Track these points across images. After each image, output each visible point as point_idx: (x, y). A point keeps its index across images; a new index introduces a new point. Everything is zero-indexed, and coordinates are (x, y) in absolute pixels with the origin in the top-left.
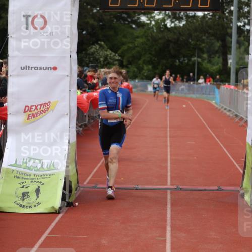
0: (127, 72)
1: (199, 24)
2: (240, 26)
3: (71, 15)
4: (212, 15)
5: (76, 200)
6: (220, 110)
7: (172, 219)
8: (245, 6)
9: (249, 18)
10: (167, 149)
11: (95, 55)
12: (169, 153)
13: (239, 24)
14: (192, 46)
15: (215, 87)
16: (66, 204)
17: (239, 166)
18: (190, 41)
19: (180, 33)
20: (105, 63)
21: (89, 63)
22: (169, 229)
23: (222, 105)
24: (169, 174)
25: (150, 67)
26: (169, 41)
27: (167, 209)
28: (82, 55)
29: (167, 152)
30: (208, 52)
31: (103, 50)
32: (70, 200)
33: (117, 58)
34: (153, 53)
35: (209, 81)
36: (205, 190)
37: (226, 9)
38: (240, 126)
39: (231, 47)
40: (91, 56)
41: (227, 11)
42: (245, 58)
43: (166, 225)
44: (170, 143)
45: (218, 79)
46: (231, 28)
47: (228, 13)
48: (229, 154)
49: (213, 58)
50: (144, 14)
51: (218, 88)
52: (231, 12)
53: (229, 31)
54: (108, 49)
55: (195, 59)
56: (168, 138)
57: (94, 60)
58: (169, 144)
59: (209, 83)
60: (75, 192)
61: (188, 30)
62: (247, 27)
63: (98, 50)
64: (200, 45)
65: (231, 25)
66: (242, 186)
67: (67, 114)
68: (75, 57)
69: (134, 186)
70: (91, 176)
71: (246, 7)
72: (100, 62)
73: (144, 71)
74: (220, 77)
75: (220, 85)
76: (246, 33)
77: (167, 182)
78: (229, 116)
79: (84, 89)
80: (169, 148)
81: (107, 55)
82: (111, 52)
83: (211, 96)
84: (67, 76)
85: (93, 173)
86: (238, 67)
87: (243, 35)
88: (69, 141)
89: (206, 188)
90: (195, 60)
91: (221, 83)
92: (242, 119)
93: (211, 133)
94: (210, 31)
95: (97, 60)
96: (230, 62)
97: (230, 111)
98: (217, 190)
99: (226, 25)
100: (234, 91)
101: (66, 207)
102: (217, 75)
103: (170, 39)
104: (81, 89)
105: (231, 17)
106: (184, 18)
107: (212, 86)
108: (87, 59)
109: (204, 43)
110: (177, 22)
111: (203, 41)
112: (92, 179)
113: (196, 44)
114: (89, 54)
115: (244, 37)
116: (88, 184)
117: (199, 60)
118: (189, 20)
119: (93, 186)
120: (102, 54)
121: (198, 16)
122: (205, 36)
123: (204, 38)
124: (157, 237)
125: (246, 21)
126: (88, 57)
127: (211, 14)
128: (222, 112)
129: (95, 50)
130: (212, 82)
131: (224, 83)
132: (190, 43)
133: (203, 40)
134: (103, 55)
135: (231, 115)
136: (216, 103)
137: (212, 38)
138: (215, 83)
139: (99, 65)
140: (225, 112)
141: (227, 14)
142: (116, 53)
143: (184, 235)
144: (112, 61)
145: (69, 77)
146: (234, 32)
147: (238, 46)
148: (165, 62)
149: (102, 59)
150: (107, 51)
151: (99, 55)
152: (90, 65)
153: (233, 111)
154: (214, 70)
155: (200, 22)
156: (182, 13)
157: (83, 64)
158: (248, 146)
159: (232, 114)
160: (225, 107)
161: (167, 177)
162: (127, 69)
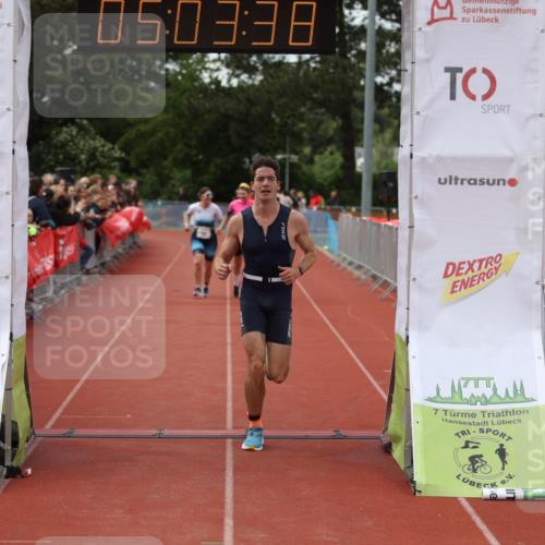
0: (140, 184)
1: (290, 80)
2: (382, 85)
3: (15, 61)
4: (320, 62)
5: (29, 462)
6: (338, 265)
7: (236, 501)
8: (391, 41)
9: (399, 67)
10: (225, 351)
11: (68, 148)
12: (229, 359)
13: (379, 80)
14: (276, 128)
15: (329, 215)
16: (5, 472)
17: (381, 386)
18: (274, 116)
19: (249, 100)
20: (92, 164)
21: (55, 166)
22: (229, 522)
23: (345, 255)
24: (229, 404)
25: (188, 173)
26: (227, 117)
27: (224, 480)
28: (41, 148)
29: (225, 356)
30: (312, 140)
31: (87, 137)
32: (15, 464)
33: (118, 154)
34: (193, 142)
35: (317, 203)
36: (307, 437)
37: (351, 49)
38: (381, 300)
39: (361, 131)
40: (59, 151)
41: (354, 52)
42: (392, 154)
43: (223, 513)
44: (232, 338)
45: (335, 199)
46: (362, 89)
47: (354, 56)
48: (358, 361)
49: (321, 153)
50: (175, 59)
51: (336, 218)
52: (361, 55)
53: (356, 94)
54: (97, 134)
55: (286, 156)
56: (228, 328)
57: (65, 158)
58: (229, 340)
59: (315, 208)
60: (26, 445)
61: (268, 92)
62: (396, 87)
63: (76, 137)
64: (294, 124)
65: (362, 83)
66: (386, 429)
67: (7, 277)
68: (23, 152)
69: (154, 432)
70: (60, 410)
71: (393, 44)
72: (80, 162)
73: (173, 182)
74: (338, 194)
75: (340, 211)
76: (394, 100)
77: (225, 423)
78: (359, 279)
79: (44, 222)
80: (229, 348)
81: (96, 149)
82: (103, 141)
83: (319, 235)
84: (7, 193)
85: (65, 404)
86: (377, 172)
87: (388, 103)
88: (11, 334)
89: (310, 433)
90: (284, 159)
91: (342, 208)
92: (386, 284)
93: (318, 315)
94: (315, 95)
95: (73, 159)
96: (360, 162)
97: (359, 267)
98: (334, 438)
99: (350, 81)
100: (368, 224)
101: (7, 477)
102: (332, 190)
103: (230, 112)
104: (38, 223)
105: (361, 65)
106: (261, 68)
107: (321, 213)
108: (50, 157)
109: (302, 121)
110: (244, 77)
111: (301, 118)
112: (64, 417)
113: (286, 124)
114: (56, 147)
115: (390, 107)
116: (53, 427)
117: (295, 158)
118: (271, 71)
119: (65, 431)
120: (84, 145)
121: (289, 64)
122: (305, 105)
123: (303, 110)
124: (203, 540)
125: (394, 73)
126: (53, 151)
127: (318, 59)
128: (345, 269)
129: (69, 138)
130: (323, 206)
131: (348, 207)
132: (274, 120)
133: (302, 114)
134: (87, 148)
135: (363, 277)
136: (330, 251)
137: (323, 110)
138: (328, 207)
139: (78, 168)
140: (350, 268)
141: (353, 59)
142: (113, 142)
143: (262, 535)
144: (106, 161)
145: (10, 196)
146: (369, 97)
147: (377, 127)
148: (219, 161)
149: (83, 157)
150: (94, 139)
151: (78, 148)
152: (58, 169)
153: (367, 266)
154: (325, 180)
155: (291, 76)
156: (254, 58)
157: (43, 167)
158: (397, 342)
159: (366, 273)
160: (349, 259)
161: (225, 412)
162: (140, 178)
